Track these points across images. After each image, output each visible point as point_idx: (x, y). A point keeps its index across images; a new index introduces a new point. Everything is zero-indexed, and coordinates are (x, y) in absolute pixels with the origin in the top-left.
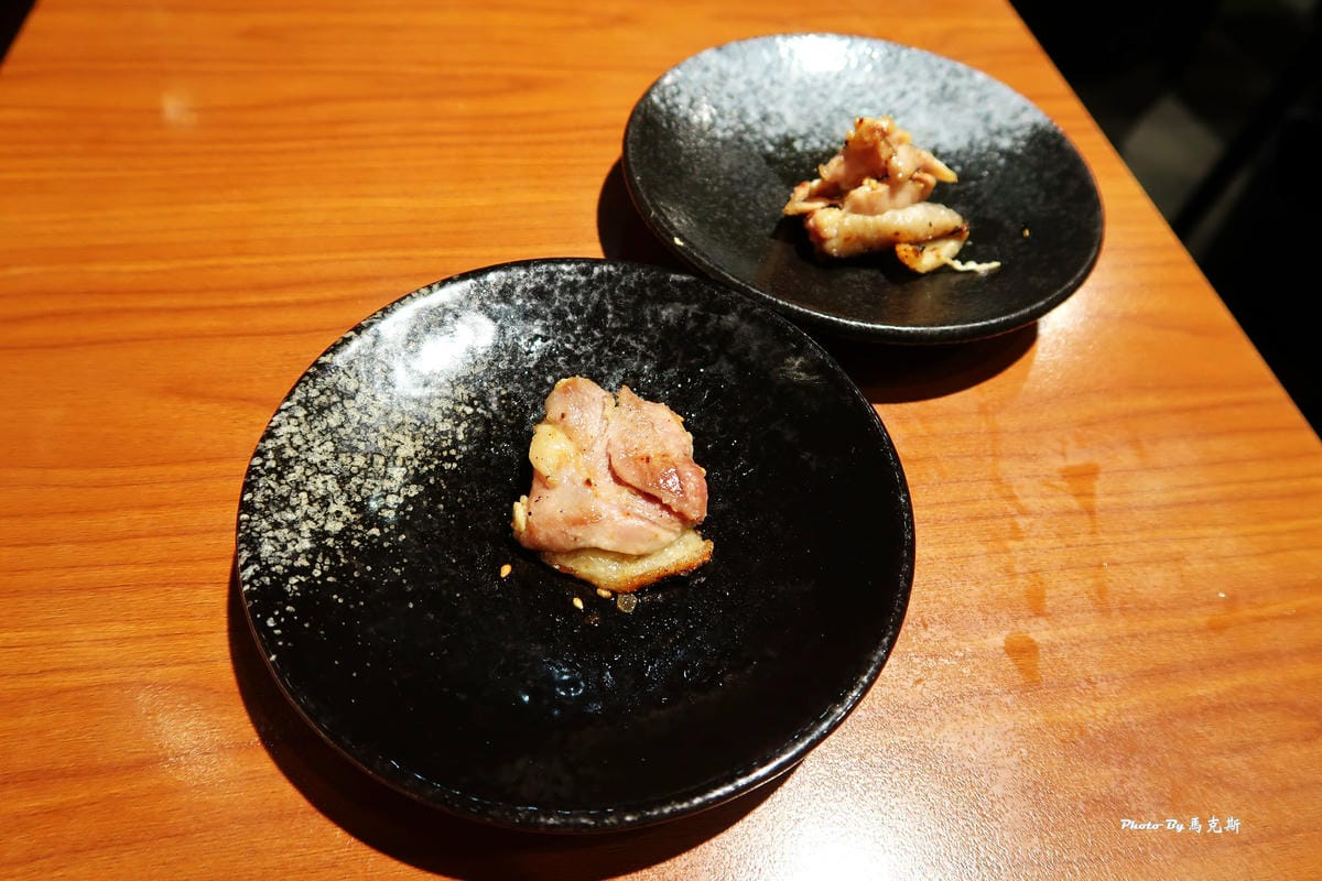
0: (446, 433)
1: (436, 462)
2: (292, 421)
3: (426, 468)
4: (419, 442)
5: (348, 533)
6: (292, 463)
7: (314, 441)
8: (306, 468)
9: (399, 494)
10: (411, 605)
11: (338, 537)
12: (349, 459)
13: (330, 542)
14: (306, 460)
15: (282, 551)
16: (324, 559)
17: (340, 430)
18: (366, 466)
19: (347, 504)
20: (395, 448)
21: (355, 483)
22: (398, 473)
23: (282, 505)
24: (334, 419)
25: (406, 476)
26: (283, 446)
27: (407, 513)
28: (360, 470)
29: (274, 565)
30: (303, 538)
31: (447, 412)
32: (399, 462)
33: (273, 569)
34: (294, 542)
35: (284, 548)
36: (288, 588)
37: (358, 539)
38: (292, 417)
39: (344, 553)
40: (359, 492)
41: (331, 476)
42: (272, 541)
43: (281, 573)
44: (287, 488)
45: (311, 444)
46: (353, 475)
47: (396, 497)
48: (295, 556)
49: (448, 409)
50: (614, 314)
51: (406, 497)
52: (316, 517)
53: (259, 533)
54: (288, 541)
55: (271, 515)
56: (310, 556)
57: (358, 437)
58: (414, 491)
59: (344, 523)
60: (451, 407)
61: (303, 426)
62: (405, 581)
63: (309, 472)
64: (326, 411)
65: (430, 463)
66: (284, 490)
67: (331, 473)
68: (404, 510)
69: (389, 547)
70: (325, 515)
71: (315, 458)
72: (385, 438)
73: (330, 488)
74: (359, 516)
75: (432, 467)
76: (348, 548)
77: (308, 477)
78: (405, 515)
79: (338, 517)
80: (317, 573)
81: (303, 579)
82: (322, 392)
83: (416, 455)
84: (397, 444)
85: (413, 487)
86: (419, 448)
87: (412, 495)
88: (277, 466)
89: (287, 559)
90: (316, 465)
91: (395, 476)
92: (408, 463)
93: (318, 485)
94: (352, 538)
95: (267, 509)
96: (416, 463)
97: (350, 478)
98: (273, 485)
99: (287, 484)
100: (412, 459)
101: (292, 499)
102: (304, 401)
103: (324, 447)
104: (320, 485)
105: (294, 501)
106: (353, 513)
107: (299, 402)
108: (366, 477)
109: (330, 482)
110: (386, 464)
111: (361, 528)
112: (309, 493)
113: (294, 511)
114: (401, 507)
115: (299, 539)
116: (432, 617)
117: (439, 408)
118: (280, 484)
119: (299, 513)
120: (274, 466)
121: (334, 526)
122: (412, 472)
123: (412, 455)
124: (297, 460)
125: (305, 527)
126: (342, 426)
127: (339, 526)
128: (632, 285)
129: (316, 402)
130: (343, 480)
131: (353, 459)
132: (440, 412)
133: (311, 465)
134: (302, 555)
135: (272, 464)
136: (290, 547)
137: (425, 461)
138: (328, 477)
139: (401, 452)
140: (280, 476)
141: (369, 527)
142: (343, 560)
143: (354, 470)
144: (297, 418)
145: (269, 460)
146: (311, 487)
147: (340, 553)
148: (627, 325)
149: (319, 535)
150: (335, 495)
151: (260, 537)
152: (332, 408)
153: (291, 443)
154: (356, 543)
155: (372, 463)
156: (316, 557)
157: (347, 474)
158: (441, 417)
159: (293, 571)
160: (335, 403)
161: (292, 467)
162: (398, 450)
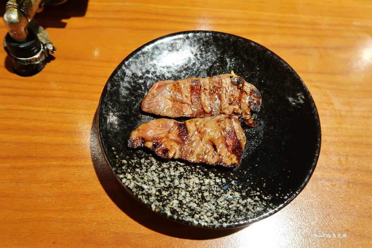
0: (185, 169)
1: (198, 170)
2: (202, 217)
3: (201, 173)
4: (191, 176)
5: (238, 190)
6: (220, 213)
7: (206, 209)
8: (219, 209)
9: (215, 179)
10: (256, 165)
11: (241, 192)
12: (207, 197)
13: (244, 194)
14: (216, 210)
15: (257, 205)
16: (251, 193)
17: (197, 202)
18: (208, 192)
19: (226, 193)
20: (196, 184)
21: (216, 193)
22: (207, 181)
23: (239, 211)
24: (194, 205)
25: (207, 178)
26: (214, 218)
27: (221, 175)
28: (210, 193)
29: (264, 205)
30: (247, 201)
31: (175, 169)
32: (202, 182)
33: (265, 205)
34: (251, 203)
35: (255, 205)
36: (270, 198)
37: (238, 186)
38: (200, 218)
39: (246, 189)
40: (220, 191)
41: (217, 201)
42: (255, 209)
43: (265, 202)
44: (231, 212)
45: (208, 210)
46: (213, 195)
47: (216, 180)
48: (255, 201)
49: (174, 169)
50: (123, 112)
51: (215, 176)
52: (237, 201)
53: (254, 213)
54: (252, 205)
55: (245, 213)
56: (253, 197)
57: (197, 196)
58: (212, 175)
59: (234, 192)
60: (173, 168)
61: (202, 214)
62: (248, 169)
63: (220, 207)
64: (192, 208)
65: (198, 172)
66: (232, 213)
67: (216, 201)
68: (221, 176)
69: (237, 177)
70: (234, 198)
71: (213, 207)
72: (193, 188)
73: (223, 200)
74: (229, 189)
75: (200, 171)
76: (243, 188)
77: (222, 207)
78: (223, 175)
79: (233, 195)
80: (258, 193)
81: (263, 196)
82: (184, 211)
83: (197, 177)
84: (194, 184)
85: (210, 175)
86: (193, 176)
87: (214, 175)
88: (223, 217)
89: (259, 203)
90: (216, 206)
91: (208, 182)
92: (201, 179)
93: (224, 204)
94: (239, 189)
95: (243, 215)
96: (200, 176)
97: (215, 195)
98: (232, 216)
99: (229, 212)
100: (199, 178)
101: (234, 209)
102: (191, 216)
103: (207, 206)
104: (223, 203)
105: (235, 208)
106: (229, 191)
107: (193, 217)
108: (212, 190)
109: (220, 201)
110: (205, 185)
111: (233, 187)
112: (228, 205)
113: (239, 207)
114: (220, 177)
115: (248, 202)
116: (258, 159)
117: (174, 172)
118: (230, 214)
119: (238, 205)
120: (224, 218)
121: (237, 194)
122: (204, 177)
123: (197, 178)
124: (217, 212)
125: (243, 202)
126: (195, 202)
127: (236, 193)
128: (112, 104)
129: (190, 212)
130: (217, 197)
131: (207, 196)
132: (176, 172)
133: (216, 208)
134: (254, 199)
135: (224, 219)
136: (254, 203)
137: (199, 173)
138: (218, 202)
139: (197, 181)
140: (227, 215)
141: (232, 185)
142: (249, 188)
143: (211, 195)
144: (200, 217)
145: (223, 221)
146: (226, 205)
147: (247, 190)
148: (128, 108)
149: (244, 198)
150: (224, 198)
151: (255, 212)
152: (189, 206)
153: (211, 216)
154: (240, 187)
155: (206, 190)
156: (252, 196)
157: (214, 196)
158: (178, 171)
159: (262, 200)
160: (187, 206)
161: (221, 213)
162: (197, 183)
